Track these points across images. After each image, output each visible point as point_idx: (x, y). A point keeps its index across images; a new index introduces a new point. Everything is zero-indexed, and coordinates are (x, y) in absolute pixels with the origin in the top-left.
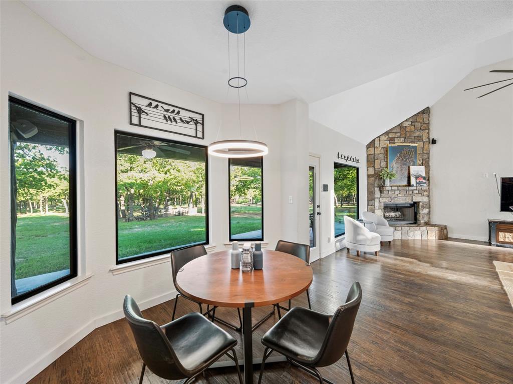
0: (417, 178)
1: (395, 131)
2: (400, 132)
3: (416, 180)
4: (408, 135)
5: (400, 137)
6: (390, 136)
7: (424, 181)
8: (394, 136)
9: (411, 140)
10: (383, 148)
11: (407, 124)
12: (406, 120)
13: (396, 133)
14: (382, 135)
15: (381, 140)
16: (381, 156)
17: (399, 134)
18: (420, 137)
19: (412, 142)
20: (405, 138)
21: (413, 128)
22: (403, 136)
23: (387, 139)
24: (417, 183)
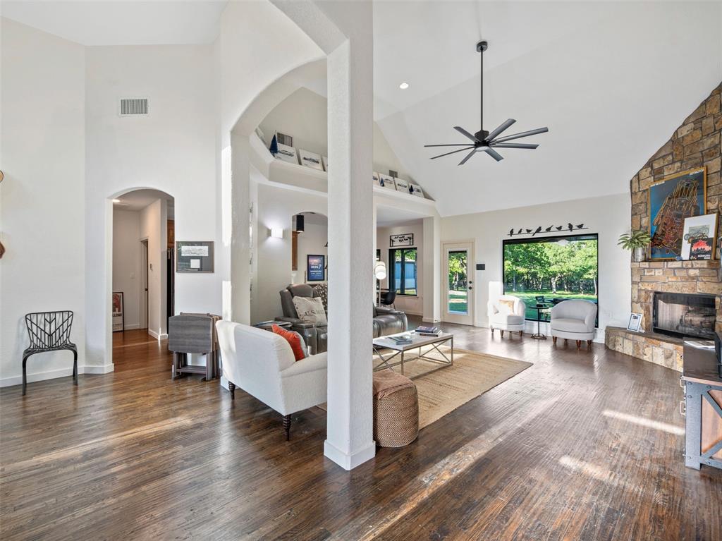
0: (694, 241)
1: (663, 153)
2: (672, 154)
3: (692, 246)
4: (688, 153)
5: (673, 162)
6: (656, 166)
7: (708, 248)
8: (662, 164)
9: (695, 161)
10: (644, 191)
11: (685, 132)
12: (684, 124)
13: (663, 157)
14: (642, 169)
15: (641, 178)
16: (641, 207)
17: (670, 158)
18: (716, 147)
19: (695, 166)
20: (682, 161)
21: (698, 134)
22: (679, 158)
23: (650, 173)
24: (691, 254)
